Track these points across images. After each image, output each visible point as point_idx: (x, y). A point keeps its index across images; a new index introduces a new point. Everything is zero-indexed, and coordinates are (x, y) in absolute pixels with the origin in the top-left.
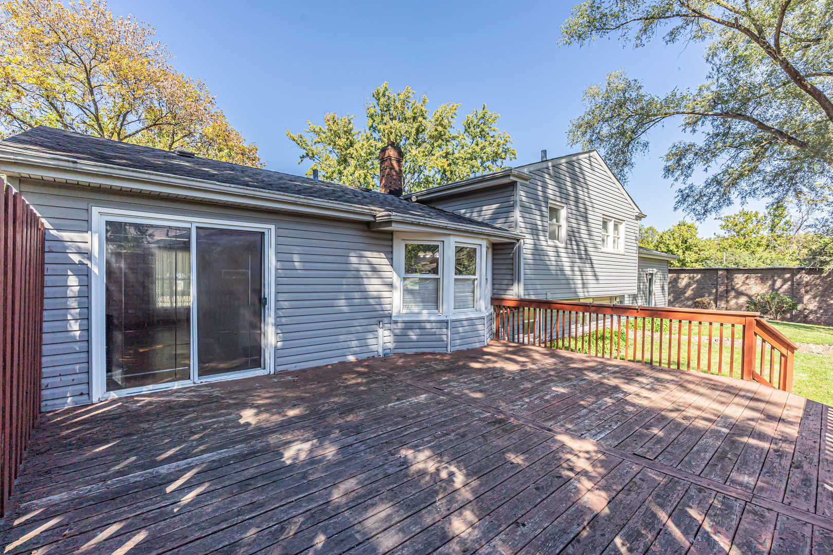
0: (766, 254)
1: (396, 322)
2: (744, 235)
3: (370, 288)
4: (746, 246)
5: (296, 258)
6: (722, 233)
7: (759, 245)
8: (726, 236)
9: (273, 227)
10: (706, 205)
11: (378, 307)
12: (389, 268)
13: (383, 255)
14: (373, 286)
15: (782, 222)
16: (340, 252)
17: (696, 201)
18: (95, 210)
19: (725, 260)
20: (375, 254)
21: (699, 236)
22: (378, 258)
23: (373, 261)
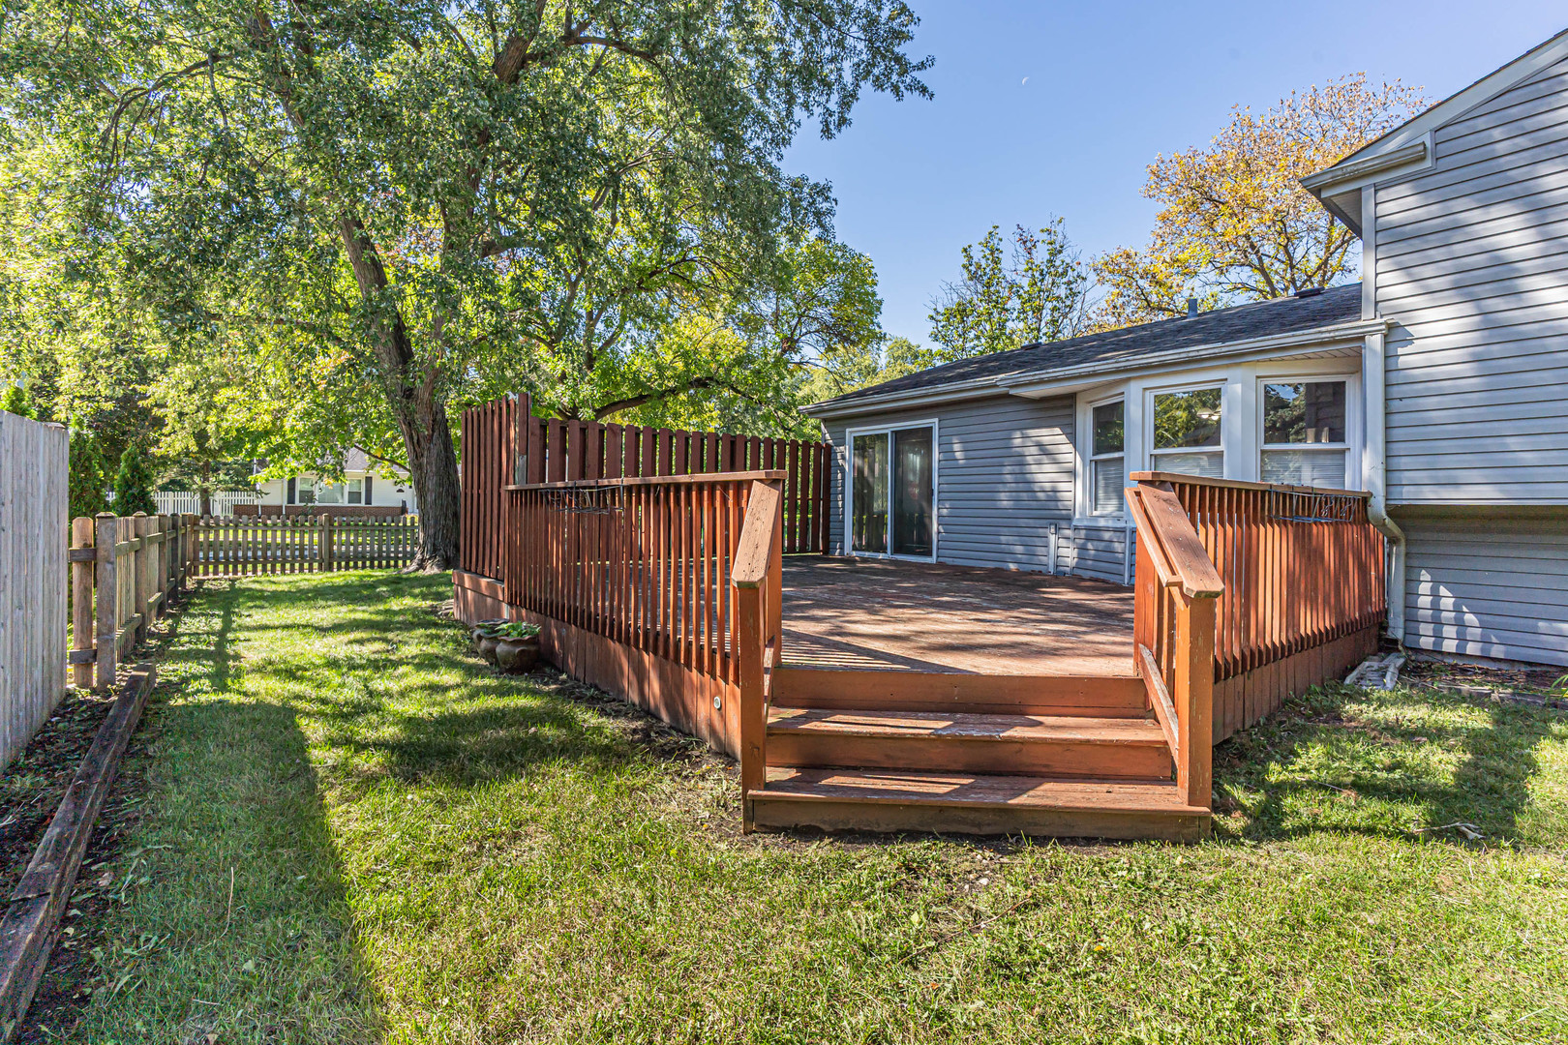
1: (1076, 528)
3: (1040, 477)
5: (956, 447)
9: (936, 420)
11: (1052, 504)
12: (1070, 448)
13: (1058, 430)
14: (1045, 475)
16: (999, 435)
20: (1044, 431)
22: (1052, 436)
23: (1045, 440)
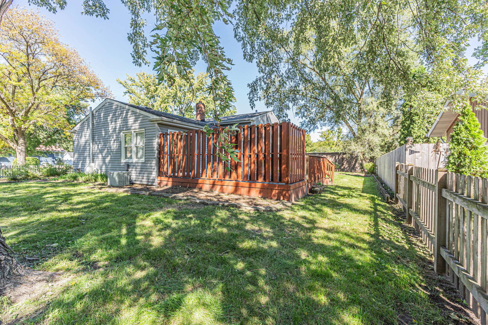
0: (335, 148)
2: (328, 140)
4: (329, 145)
6: (320, 139)
7: (333, 144)
8: (322, 140)
10: (310, 128)
15: (341, 135)
17: (306, 126)
18: (169, 130)
19: (321, 150)
21: (311, 140)
